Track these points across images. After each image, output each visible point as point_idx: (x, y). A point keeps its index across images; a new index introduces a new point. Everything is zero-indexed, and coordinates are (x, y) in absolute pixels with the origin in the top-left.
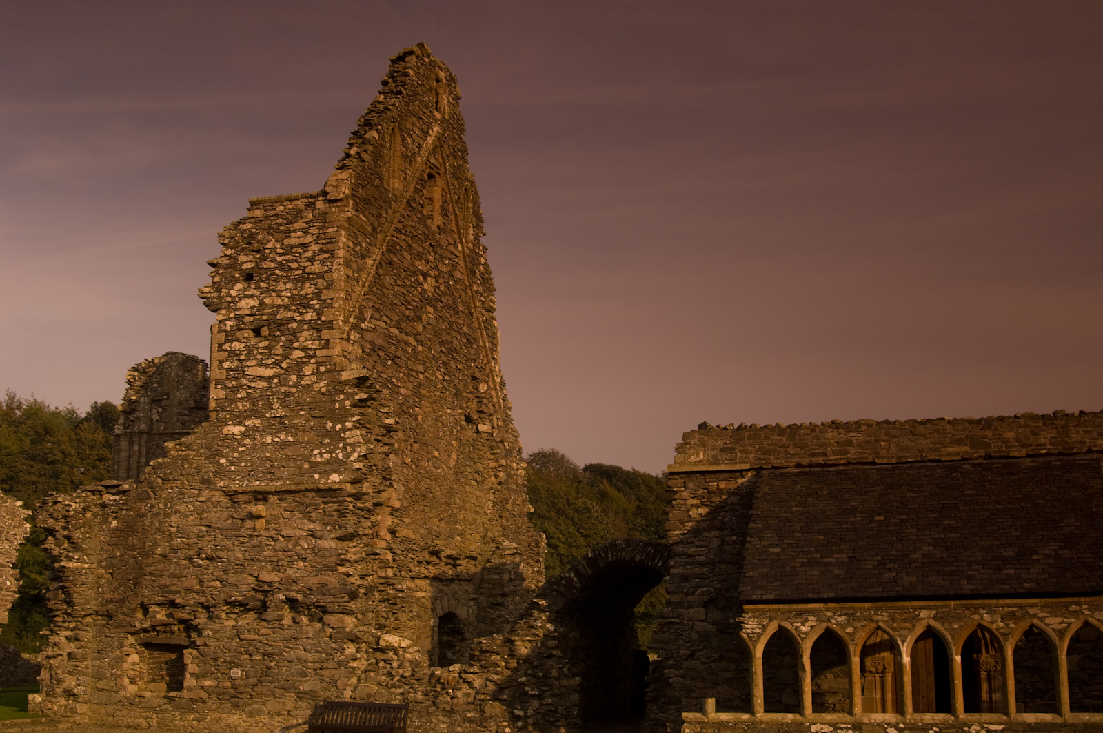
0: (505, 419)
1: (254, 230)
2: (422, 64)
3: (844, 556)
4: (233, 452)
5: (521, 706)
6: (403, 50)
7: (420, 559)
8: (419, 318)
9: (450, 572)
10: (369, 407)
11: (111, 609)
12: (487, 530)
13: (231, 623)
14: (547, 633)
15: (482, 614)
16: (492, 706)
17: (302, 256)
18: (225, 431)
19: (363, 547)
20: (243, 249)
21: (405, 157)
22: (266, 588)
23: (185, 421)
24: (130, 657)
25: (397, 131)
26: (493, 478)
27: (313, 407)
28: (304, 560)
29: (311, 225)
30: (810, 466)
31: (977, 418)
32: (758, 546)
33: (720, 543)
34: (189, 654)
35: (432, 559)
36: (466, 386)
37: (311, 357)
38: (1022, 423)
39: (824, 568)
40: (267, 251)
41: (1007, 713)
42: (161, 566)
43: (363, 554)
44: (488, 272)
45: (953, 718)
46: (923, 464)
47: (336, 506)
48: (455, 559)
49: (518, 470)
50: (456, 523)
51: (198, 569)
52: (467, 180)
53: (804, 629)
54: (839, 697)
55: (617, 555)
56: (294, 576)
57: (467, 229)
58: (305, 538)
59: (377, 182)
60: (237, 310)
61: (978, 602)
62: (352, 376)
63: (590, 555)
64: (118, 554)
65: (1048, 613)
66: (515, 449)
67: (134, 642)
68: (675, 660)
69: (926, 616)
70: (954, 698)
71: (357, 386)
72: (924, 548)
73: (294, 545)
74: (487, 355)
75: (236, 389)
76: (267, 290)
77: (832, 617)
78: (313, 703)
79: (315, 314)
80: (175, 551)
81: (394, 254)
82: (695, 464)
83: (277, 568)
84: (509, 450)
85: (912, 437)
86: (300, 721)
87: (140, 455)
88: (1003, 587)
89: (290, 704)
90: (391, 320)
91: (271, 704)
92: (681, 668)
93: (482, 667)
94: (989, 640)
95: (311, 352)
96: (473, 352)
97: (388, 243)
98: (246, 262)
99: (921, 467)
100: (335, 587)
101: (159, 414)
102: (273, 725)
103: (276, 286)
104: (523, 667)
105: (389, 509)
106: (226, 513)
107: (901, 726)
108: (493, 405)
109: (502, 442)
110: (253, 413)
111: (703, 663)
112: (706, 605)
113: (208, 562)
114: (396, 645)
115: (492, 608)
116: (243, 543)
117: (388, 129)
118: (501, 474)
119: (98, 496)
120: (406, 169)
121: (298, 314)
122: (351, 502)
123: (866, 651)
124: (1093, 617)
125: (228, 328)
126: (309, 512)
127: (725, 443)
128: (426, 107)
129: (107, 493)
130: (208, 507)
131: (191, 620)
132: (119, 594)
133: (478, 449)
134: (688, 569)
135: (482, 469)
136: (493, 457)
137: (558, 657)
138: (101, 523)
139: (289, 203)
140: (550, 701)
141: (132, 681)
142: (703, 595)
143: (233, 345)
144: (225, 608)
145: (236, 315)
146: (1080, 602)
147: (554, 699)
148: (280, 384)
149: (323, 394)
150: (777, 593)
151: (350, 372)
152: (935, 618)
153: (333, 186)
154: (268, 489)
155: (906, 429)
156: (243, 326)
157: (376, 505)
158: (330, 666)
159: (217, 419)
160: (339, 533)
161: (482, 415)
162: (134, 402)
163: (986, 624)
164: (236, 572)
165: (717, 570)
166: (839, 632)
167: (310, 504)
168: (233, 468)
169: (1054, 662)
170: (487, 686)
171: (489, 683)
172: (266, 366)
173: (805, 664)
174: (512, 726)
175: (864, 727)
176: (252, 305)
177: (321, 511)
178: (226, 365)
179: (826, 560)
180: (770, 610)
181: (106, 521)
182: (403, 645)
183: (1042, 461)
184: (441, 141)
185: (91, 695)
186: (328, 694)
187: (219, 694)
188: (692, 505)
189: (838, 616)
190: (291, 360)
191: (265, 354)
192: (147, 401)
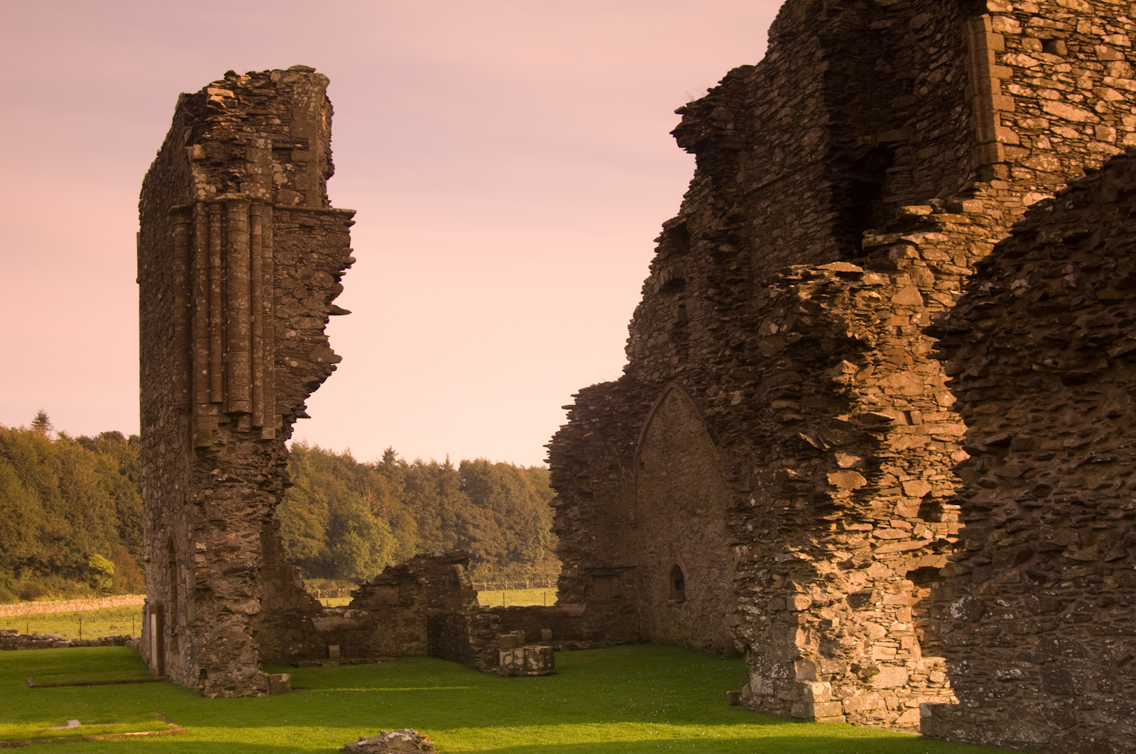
75: (1034, 133)
121: (1105, 33)
125: (1009, 29)
143: (1019, 59)
145: (1015, 9)
148: (1096, 138)
156: (1030, 30)
172: (1072, 103)
178: (1015, 89)
190: (1106, 102)
191: (1068, 84)
192: (270, 146)
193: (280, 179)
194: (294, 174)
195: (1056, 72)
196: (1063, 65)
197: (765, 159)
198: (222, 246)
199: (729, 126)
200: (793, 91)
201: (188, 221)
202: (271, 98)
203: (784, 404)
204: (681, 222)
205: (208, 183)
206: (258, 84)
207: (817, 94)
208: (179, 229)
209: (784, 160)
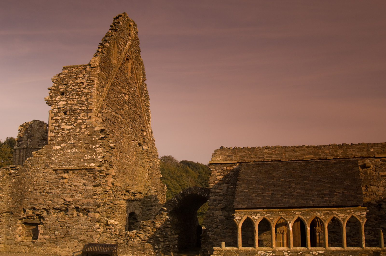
0: (153, 144)
1: (64, 77)
2: (125, 20)
3: (270, 193)
4: (56, 155)
5: (157, 245)
6: (118, 15)
7: (122, 193)
8: (123, 109)
9: (133, 198)
10: (105, 140)
11: (12, 211)
12: (146, 183)
13: (55, 216)
14: (166, 219)
15: (144, 212)
16: (147, 245)
17: (82, 87)
18: (54, 148)
19: (102, 189)
20: (61, 84)
21: (118, 52)
22: (68, 203)
23: (39, 144)
24: (19, 227)
25: (115, 43)
26: (148, 165)
27: (85, 140)
28: (81, 193)
29: (85, 76)
30: (258, 162)
31: (316, 145)
32: (240, 189)
33: (227, 188)
34: (40, 227)
35: (126, 193)
36: (139, 133)
37: (84, 122)
38: (331, 147)
39: (263, 197)
40: (69, 85)
41: (325, 247)
42: (30, 195)
43: (102, 192)
44: (147, 93)
45: (307, 249)
46: (298, 161)
47: (93, 175)
48: (135, 193)
49: (157, 162)
50: (135, 181)
51: (44, 196)
52: (140, 61)
53: (256, 218)
54: (268, 242)
55: (191, 192)
56: (77, 199)
57: (140, 78)
58: (82, 186)
59: (108, 61)
60: (58, 105)
61: (316, 209)
62: (99, 129)
63: (182, 192)
64: (15, 191)
65: (340, 213)
66: (156, 155)
67: (20, 222)
68: (211, 229)
69: (298, 214)
70: (307, 242)
71: (101, 132)
72: (297, 190)
73: (78, 188)
74: (146, 122)
75: (58, 133)
76: (69, 99)
77: (266, 214)
78: (84, 244)
79: (86, 107)
80: (35, 190)
81: (114, 86)
82: (219, 161)
83: (72, 196)
84: (154, 155)
85: (294, 152)
86: (79, 250)
87: (23, 156)
88: (324, 204)
89: (76, 244)
90: (113, 109)
91: (69, 244)
92: (213, 232)
93: (144, 231)
94: (319, 222)
95: (84, 121)
96: (141, 121)
97: (112, 83)
98: (62, 88)
99: (297, 162)
100: (92, 203)
101: (30, 142)
102: (70, 251)
103: (72, 97)
104: (158, 231)
105: (112, 176)
106: (54, 177)
107: (289, 251)
108: (148, 140)
109: (151, 152)
110: (63, 142)
111: (221, 230)
112: (222, 209)
113: (47, 194)
114: (114, 223)
115: (147, 210)
116: (60, 187)
117: (112, 42)
118: (151, 164)
119: (8, 171)
120: (118, 56)
121: (80, 107)
122: (98, 173)
123: (277, 226)
124: (355, 214)
125: (55, 112)
126: (83, 177)
127: (229, 154)
128: (126, 35)
129: (11, 170)
130: (47, 175)
131: (41, 214)
132: (15, 205)
133: (143, 155)
134: (216, 197)
135: (144, 162)
136: (148, 158)
137: (170, 227)
138: (9, 180)
139: (77, 68)
140: (167, 243)
141: (20, 236)
142: (221, 206)
143: (57, 118)
144: (53, 210)
145: (58, 107)
146: (351, 209)
147: (169, 242)
148: (73, 132)
149: (88, 135)
150: (247, 205)
151: (98, 127)
152: (301, 214)
153: (93, 62)
154: (69, 168)
155: (292, 149)
156: (60, 111)
157: (107, 174)
158: (90, 231)
159: (51, 144)
160: (94, 184)
161: (145, 143)
162: (21, 137)
163: (318, 216)
164: (57, 198)
165: (226, 197)
166: (268, 219)
167: (84, 174)
168: (56, 161)
169: (341, 229)
170: (145, 238)
171: (146, 237)
172: (69, 125)
173: (256, 230)
174: (154, 252)
175: (276, 252)
176: (64, 104)
177: (87, 176)
178: (54, 125)
179: (264, 194)
180: (244, 211)
181: (11, 179)
182: (116, 223)
183: (338, 161)
184: (131, 47)
185: (5, 241)
186: (89, 241)
187: (50, 241)
188: (217, 175)
189: (268, 214)
190: (77, 123)
192: (26, 137)
206: (27, 125)
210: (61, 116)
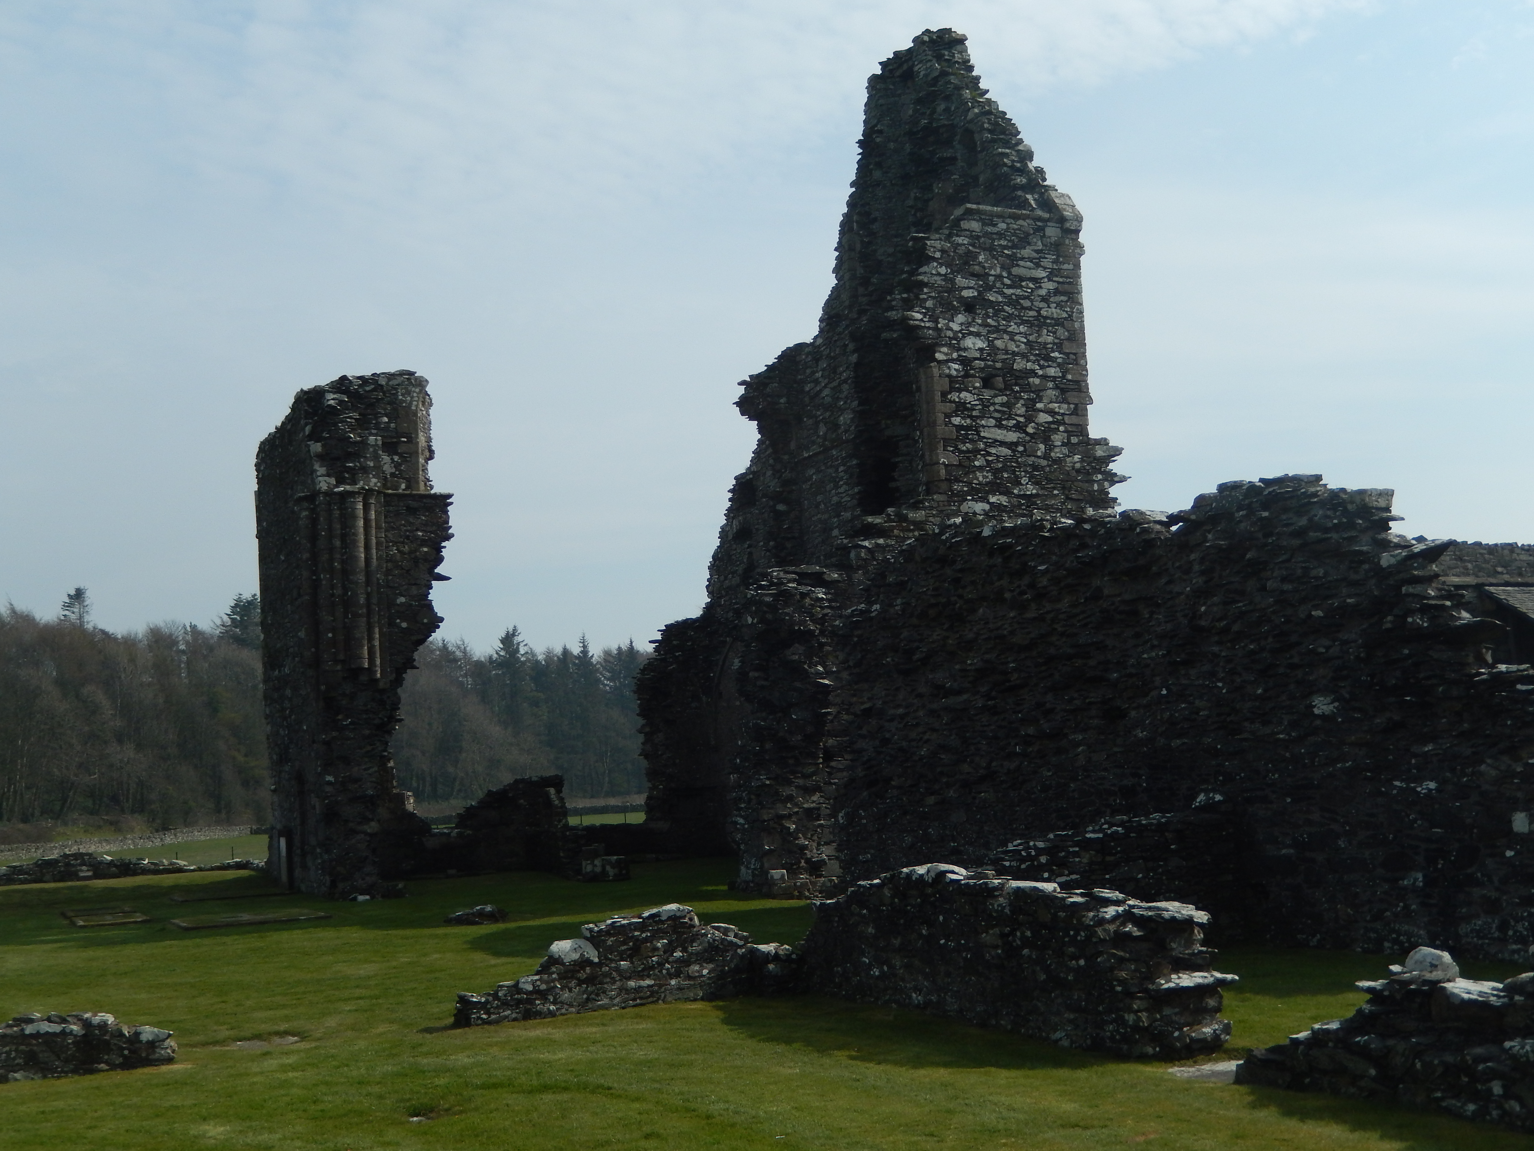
1: (970, 247)
17: (1035, 293)
20: (959, 269)
27: (1067, 487)
29: (1042, 255)
37: (1059, 423)
40: (991, 278)
60: (961, 350)
75: (973, 454)
76: (997, 329)
79: (1058, 369)
95: (1059, 418)
98: (965, 288)
103: (1008, 326)
110: (997, 487)
121: (1038, 367)
125: (954, 373)
143: (962, 396)
145: (959, 356)
148: (1025, 453)
149: (1078, 471)
151: (1105, 447)
156: (972, 372)
172: (1007, 428)
176: (981, 346)
178: (957, 420)
190: (1037, 424)
191: (1003, 412)
192: (380, 443)
193: (388, 469)
194: (400, 465)
195: (994, 404)
196: (1000, 398)
197: (811, 431)
198: (342, 529)
199: (782, 401)
200: (832, 375)
201: (312, 506)
202: (378, 400)
203: (756, 674)
204: (748, 477)
205: (328, 475)
206: (368, 389)
207: (849, 381)
208: (305, 513)
209: (825, 434)
210: (976, 391)
